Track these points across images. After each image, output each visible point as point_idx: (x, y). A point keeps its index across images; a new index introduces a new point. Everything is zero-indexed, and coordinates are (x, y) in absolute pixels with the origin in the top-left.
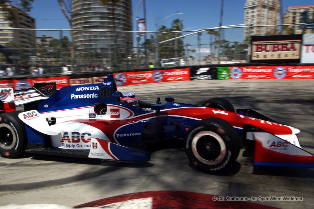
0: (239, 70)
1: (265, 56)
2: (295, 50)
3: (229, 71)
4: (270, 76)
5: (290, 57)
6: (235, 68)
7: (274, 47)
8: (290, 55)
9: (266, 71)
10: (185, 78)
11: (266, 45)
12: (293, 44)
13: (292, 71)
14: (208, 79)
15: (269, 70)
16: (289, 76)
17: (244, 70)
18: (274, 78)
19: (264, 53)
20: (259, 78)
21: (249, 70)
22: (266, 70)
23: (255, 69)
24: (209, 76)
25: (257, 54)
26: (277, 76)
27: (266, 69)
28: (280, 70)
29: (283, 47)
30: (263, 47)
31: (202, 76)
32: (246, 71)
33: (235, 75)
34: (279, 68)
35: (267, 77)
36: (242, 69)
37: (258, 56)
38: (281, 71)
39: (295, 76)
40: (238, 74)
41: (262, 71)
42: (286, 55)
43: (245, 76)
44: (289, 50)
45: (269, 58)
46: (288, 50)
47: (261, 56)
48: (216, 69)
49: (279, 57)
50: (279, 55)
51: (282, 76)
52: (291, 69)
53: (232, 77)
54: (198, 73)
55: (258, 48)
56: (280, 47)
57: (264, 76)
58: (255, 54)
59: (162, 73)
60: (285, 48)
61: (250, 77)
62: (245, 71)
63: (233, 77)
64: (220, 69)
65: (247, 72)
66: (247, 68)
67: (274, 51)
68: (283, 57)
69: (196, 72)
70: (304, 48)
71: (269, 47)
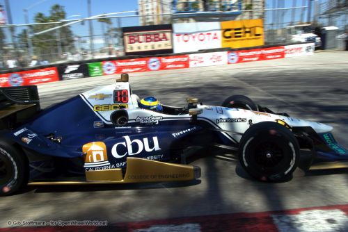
0: (112, 64)
1: (139, 48)
2: (167, 40)
3: (101, 67)
4: (145, 68)
5: (163, 47)
6: (107, 63)
7: (147, 38)
8: (162, 45)
9: (140, 64)
10: (53, 78)
11: (138, 36)
12: (164, 33)
13: (165, 62)
15: (143, 63)
17: (118, 64)
18: (149, 70)
19: (137, 44)
20: (134, 72)
21: (123, 64)
23: (129, 63)
24: (81, 74)
25: (130, 46)
26: (152, 68)
27: (140, 62)
28: (154, 62)
29: (155, 37)
30: (136, 39)
31: (73, 75)
33: (109, 70)
34: (152, 60)
35: (142, 69)
36: (115, 64)
37: (132, 48)
39: (168, 67)
40: (112, 69)
41: (136, 64)
42: (159, 46)
43: (119, 70)
44: (162, 40)
45: (143, 49)
46: (160, 40)
47: (135, 47)
48: (87, 65)
49: (153, 48)
50: (153, 46)
52: (164, 60)
54: (67, 71)
55: (131, 39)
56: (153, 37)
57: (139, 69)
58: (128, 46)
59: (21, 75)
60: (157, 39)
61: (124, 71)
62: (119, 66)
63: (107, 72)
64: (91, 65)
65: (121, 65)
66: (120, 62)
67: (147, 42)
68: (157, 48)
70: (175, 38)
71: (142, 38)
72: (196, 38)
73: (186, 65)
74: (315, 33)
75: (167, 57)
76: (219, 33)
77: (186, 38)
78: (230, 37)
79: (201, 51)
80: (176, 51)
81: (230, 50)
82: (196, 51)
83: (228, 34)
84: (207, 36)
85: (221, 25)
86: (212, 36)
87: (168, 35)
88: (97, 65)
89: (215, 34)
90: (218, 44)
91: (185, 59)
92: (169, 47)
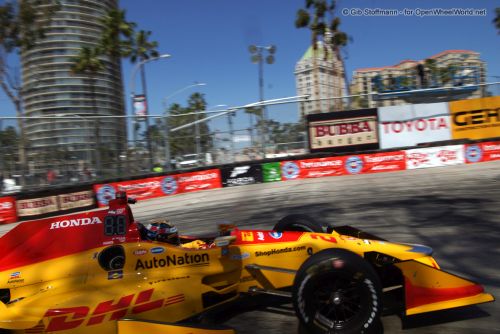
0: (294, 165)
1: (330, 142)
2: (370, 130)
3: (279, 169)
4: (341, 171)
5: (364, 141)
6: (288, 163)
7: (341, 129)
8: (363, 138)
9: (334, 165)
10: (213, 184)
11: (329, 126)
12: (366, 122)
13: (370, 161)
14: (250, 183)
15: (338, 163)
16: (367, 169)
17: (302, 165)
18: (346, 173)
19: (327, 137)
20: (325, 176)
21: (309, 165)
23: (318, 163)
24: (251, 179)
25: (317, 139)
26: (351, 170)
27: (333, 162)
28: (354, 161)
29: (353, 127)
30: (326, 130)
31: (240, 179)
32: (305, 165)
33: (290, 173)
34: (352, 158)
35: (337, 172)
36: (299, 164)
37: (320, 143)
38: (355, 163)
39: (374, 168)
40: (294, 172)
41: (328, 165)
42: (359, 139)
43: (304, 174)
44: (363, 131)
45: (336, 144)
46: (361, 130)
47: (324, 141)
48: (260, 167)
49: (350, 142)
50: (350, 139)
51: (357, 170)
52: (369, 159)
53: (285, 177)
54: (234, 175)
55: (318, 131)
56: (349, 127)
57: (332, 172)
58: (315, 139)
59: (177, 179)
60: (355, 128)
61: (311, 174)
62: (304, 167)
63: (287, 176)
64: (266, 166)
65: (307, 167)
66: (306, 162)
67: (341, 133)
68: (355, 142)
69: (230, 173)
70: (382, 127)
71: (333, 129)
72: (413, 127)
73: (402, 165)
75: (373, 154)
76: (448, 120)
77: (397, 127)
78: (465, 124)
79: (421, 146)
80: (384, 145)
81: (467, 142)
82: (413, 145)
83: (461, 119)
84: (429, 123)
85: (450, 108)
86: (436, 123)
87: (372, 124)
88: (274, 167)
89: (442, 120)
90: (445, 134)
91: (400, 157)
92: (374, 141)
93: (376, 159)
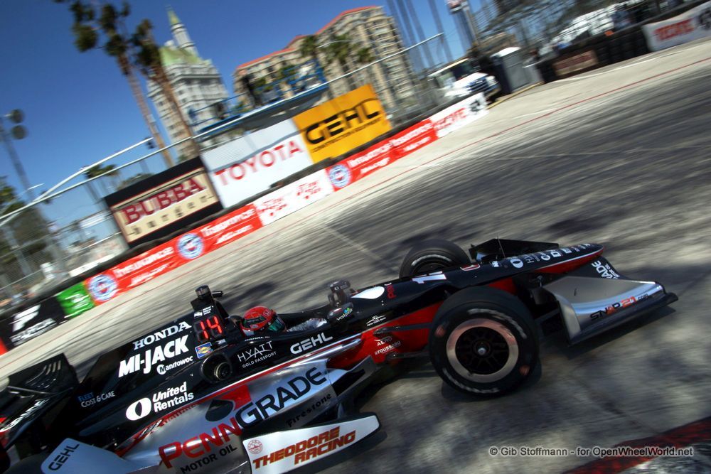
0: (106, 278)
1: (152, 224)
2: (201, 189)
3: (85, 291)
4: (176, 261)
5: (199, 206)
6: (96, 279)
7: (160, 200)
8: (196, 202)
9: (163, 256)
11: (141, 202)
12: (190, 179)
13: (211, 233)
14: (49, 328)
15: (168, 251)
17: (117, 274)
18: (186, 261)
19: (145, 219)
20: (156, 275)
21: (127, 269)
22: (162, 254)
23: (139, 263)
24: (49, 322)
25: (132, 227)
26: (189, 255)
27: (160, 252)
28: (188, 242)
29: (176, 193)
30: (139, 209)
31: (32, 329)
32: (122, 273)
33: (104, 291)
34: (184, 239)
35: (171, 265)
36: (112, 274)
37: (137, 230)
38: (191, 243)
39: (220, 241)
40: (109, 287)
41: (155, 259)
42: (191, 205)
43: (124, 284)
44: (191, 194)
45: (161, 224)
46: (188, 194)
47: (143, 226)
48: (55, 300)
49: (180, 214)
50: (177, 210)
51: (198, 251)
52: (207, 231)
53: (99, 299)
54: (18, 326)
55: (128, 215)
56: (171, 195)
57: (164, 266)
58: (129, 228)
60: (181, 194)
61: (136, 281)
62: (121, 275)
63: (102, 297)
64: (63, 296)
65: (125, 274)
66: (121, 268)
67: (163, 207)
68: (187, 212)
69: (12, 326)
70: (216, 179)
71: (149, 204)
72: (258, 165)
73: (256, 223)
74: (481, 72)
75: (212, 221)
76: (299, 140)
77: (237, 171)
78: (322, 139)
79: (276, 186)
80: (228, 203)
81: (329, 164)
82: (266, 188)
83: (315, 134)
84: (276, 153)
85: (297, 125)
86: (286, 150)
87: (200, 179)
88: (76, 291)
89: (292, 144)
90: (304, 159)
91: (250, 213)
92: (212, 201)
93: (218, 228)
